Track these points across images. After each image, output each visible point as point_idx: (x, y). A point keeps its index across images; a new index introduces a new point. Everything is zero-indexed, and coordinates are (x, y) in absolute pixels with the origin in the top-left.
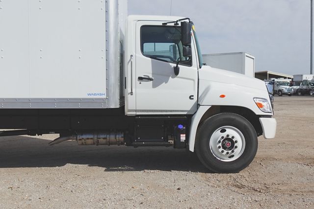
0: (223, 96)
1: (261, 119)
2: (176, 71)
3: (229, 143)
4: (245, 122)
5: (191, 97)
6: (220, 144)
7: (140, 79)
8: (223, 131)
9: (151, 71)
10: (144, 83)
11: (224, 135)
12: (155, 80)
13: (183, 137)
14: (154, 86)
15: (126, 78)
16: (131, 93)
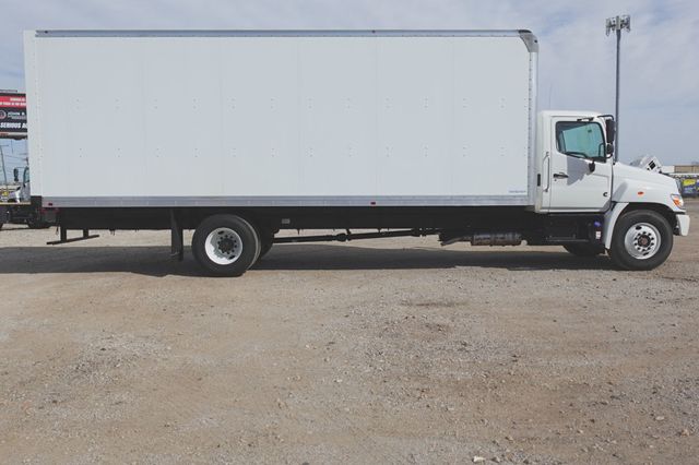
0: (641, 193)
1: (679, 216)
2: (592, 168)
3: (644, 240)
4: (661, 219)
5: (605, 195)
6: (636, 242)
7: (555, 176)
8: (639, 228)
9: (566, 168)
10: (559, 180)
11: (641, 232)
12: (571, 177)
13: (598, 235)
14: (569, 183)
15: (539, 176)
16: (546, 191)
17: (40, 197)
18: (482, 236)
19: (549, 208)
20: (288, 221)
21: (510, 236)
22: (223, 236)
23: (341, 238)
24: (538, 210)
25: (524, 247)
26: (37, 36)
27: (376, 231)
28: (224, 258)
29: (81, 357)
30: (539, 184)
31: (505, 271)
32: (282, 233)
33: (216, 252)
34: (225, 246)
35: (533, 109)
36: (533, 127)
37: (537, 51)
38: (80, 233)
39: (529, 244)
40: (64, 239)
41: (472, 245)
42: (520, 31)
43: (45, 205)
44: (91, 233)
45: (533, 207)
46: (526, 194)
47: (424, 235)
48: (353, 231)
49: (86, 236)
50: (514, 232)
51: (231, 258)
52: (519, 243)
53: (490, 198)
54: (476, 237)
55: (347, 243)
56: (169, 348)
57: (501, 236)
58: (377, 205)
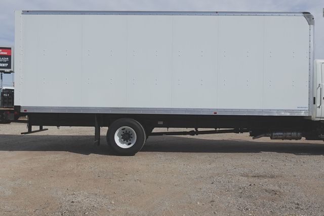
15: (314, 98)
16: (319, 107)
17: (20, 106)
18: (277, 134)
19: (321, 118)
20: (161, 123)
21: (295, 134)
22: (125, 131)
23: (192, 133)
24: (314, 118)
25: (303, 140)
26: (22, 14)
27: (214, 129)
28: (125, 145)
29: (61, 207)
30: (314, 103)
31: (293, 155)
32: (155, 130)
33: (120, 141)
34: (126, 137)
35: (311, 58)
36: (312, 69)
37: (313, 24)
38: (38, 128)
39: (306, 139)
40: (30, 131)
41: (271, 139)
42: (304, 13)
43: (22, 111)
44: (44, 127)
45: (311, 116)
46: (307, 109)
47: (242, 132)
48: (199, 129)
49: (41, 129)
50: (297, 132)
51: (129, 144)
52: (300, 139)
53: (285, 111)
54: (274, 134)
55: (195, 137)
56: (113, 202)
57: (289, 134)
58: (217, 114)
